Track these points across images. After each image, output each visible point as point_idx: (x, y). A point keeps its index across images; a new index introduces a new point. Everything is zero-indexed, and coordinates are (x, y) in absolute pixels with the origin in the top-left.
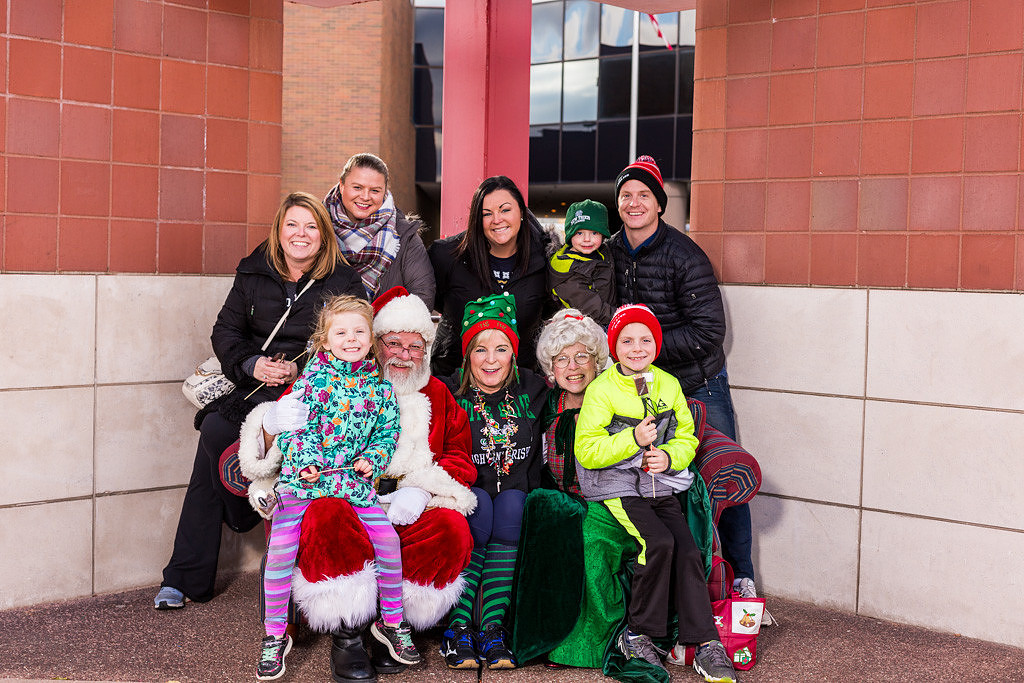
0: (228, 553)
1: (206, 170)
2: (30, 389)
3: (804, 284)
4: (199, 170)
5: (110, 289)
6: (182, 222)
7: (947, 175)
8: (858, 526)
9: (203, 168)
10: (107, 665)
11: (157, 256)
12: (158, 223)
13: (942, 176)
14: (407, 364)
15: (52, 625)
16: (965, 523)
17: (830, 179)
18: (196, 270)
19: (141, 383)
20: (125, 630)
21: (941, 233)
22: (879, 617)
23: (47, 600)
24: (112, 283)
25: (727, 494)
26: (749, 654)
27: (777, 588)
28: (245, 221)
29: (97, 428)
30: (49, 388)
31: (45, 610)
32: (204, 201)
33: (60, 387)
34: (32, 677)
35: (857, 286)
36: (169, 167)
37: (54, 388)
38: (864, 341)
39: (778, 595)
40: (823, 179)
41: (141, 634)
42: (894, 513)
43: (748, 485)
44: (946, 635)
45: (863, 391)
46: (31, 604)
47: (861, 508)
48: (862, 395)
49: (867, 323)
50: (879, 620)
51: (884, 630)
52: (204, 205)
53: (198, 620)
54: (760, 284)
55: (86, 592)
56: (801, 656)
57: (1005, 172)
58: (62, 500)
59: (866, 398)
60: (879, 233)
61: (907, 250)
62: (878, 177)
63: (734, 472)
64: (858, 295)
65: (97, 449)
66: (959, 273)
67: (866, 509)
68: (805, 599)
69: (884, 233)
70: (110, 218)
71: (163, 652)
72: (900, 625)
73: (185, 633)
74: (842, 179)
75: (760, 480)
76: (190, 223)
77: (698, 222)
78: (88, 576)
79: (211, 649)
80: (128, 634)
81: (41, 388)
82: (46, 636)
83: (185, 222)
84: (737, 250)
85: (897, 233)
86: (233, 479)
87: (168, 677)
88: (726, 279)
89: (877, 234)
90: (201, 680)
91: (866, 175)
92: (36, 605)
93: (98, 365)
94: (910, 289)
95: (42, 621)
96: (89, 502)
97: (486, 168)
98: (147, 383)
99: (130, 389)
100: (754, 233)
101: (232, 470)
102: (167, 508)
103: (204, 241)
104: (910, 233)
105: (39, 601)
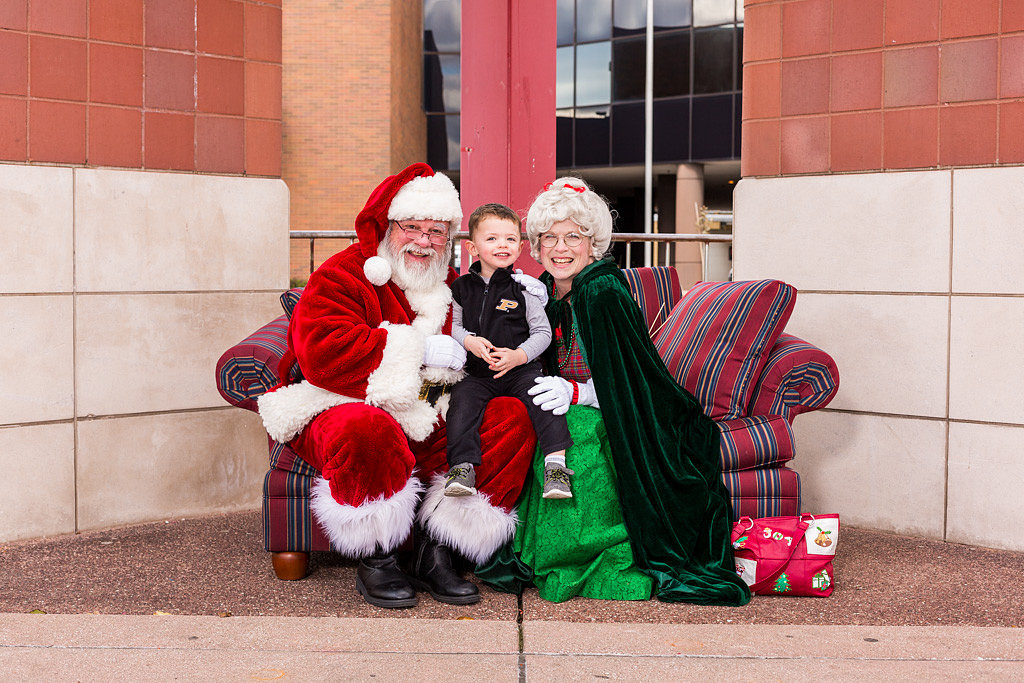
0: (230, 488)
1: (197, 54)
3: (876, 170)
4: (189, 53)
5: (89, 185)
6: (170, 112)
8: (945, 441)
9: (193, 51)
10: (85, 598)
11: (143, 148)
12: (143, 111)
14: (425, 252)
15: (26, 561)
17: (905, 47)
18: (187, 166)
19: (127, 293)
20: (110, 564)
22: (972, 543)
23: (23, 537)
24: (87, 175)
25: (801, 398)
26: (827, 578)
28: (243, 115)
29: (77, 343)
30: (20, 294)
31: (20, 547)
32: (196, 89)
33: (34, 294)
35: (939, 167)
36: (154, 49)
37: (27, 294)
38: (949, 229)
39: (852, 524)
40: (897, 48)
41: (128, 569)
42: (986, 423)
43: (824, 386)
45: (948, 287)
46: (5, 541)
47: (948, 420)
48: (948, 291)
49: (952, 208)
50: (973, 546)
51: (980, 555)
52: (196, 94)
53: (195, 555)
54: (826, 173)
55: (68, 529)
56: (890, 582)
58: (39, 423)
59: (952, 294)
60: (966, 104)
61: (998, 121)
62: (962, 41)
63: (809, 372)
64: (940, 177)
65: (77, 366)
67: (953, 420)
68: (884, 527)
69: (970, 104)
70: (88, 104)
71: (152, 585)
72: (997, 551)
73: (178, 567)
74: (921, 46)
75: (838, 382)
76: (180, 113)
77: (751, 108)
78: (70, 511)
79: (208, 582)
80: (114, 569)
81: (13, 294)
82: (18, 572)
83: (175, 112)
84: (798, 137)
85: (985, 103)
86: (231, 387)
87: (156, 609)
88: (785, 170)
89: (962, 105)
90: (195, 612)
91: (948, 39)
92: (11, 542)
93: (77, 271)
94: (1002, 165)
95: (15, 558)
96: (70, 426)
97: (509, 70)
98: (134, 293)
99: (114, 299)
100: (817, 116)
101: (230, 377)
102: (160, 436)
103: (196, 135)
104: (1001, 102)
105: (14, 538)
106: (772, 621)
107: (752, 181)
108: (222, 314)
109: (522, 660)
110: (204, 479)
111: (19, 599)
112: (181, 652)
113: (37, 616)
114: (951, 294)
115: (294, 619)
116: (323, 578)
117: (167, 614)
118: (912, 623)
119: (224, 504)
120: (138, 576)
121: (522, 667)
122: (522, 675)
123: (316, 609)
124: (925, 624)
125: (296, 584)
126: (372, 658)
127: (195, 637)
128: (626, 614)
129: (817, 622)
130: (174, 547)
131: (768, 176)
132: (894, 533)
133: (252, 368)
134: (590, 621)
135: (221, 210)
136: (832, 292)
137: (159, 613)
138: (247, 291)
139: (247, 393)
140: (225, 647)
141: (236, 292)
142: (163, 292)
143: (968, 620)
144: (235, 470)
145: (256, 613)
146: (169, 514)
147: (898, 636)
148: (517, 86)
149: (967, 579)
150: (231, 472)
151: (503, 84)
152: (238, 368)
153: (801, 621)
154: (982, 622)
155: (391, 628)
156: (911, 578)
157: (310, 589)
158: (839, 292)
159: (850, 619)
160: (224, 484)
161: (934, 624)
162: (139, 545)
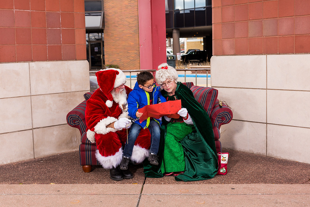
2: (10, 98)
3: (247, 54)
4: (59, 28)
5: (33, 67)
6: (55, 45)
7: (289, 17)
8: (266, 129)
9: (60, 28)
10: (34, 179)
11: (48, 55)
12: (47, 45)
13: (288, 17)
15: (21, 168)
16: (298, 127)
17: (254, 21)
18: (60, 59)
19: (45, 94)
20: (41, 169)
21: (288, 36)
23: (20, 160)
24: (33, 64)
25: (222, 121)
26: (225, 170)
27: (243, 149)
28: (75, 44)
29: (32, 109)
31: (19, 163)
32: (61, 38)
33: (20, 97)
34: (11, 184)
35: (263, 54)
36: (50, 28)
37: (18, 97)
38: (266, 71)
40: (251, 21)
41: (46, 170)
42: (276, 124)
43: (228, 118)
44: (294, 162)
45: (266, 87)
46: (15, 162)
47: (267, 123)
48: (266, 88)
49: (267, 65)
50: (273, 158)
51: (274, 161)
52: (61, 39)
53: (64, 165)
54: (234, 55)
55: (32, 158)
56: (246, 170)
57: (307, 15)
58: (23, 131)
60: (270, 37)
61: (278, 42)
62: (269, 19)
63: (224, 114)
64: (264, 57)
65: (32, 115)
66: (294, 48)
67: (268, 124)
68: (251, 152)
70: (32, 45)
71: (51, 175)
72: (279, 159)
73: (59, 169)
74: (257, 20)
75: (232, 116)
76: (57, 45)
77: (215, 36)
78: (32, 153)
79: (66, 174)
80: (42, 170)
81: (14, 97)
82: (18, 171)
84: (227, 44)
85: (275, 37)
86: (70, 122)
87: (51, 182)
88: (223, 54)
89: (268, 37)
90: (61, 183)
91: (265, 19)
92: (17, 162)
93: (31, 90)
94: (279, 54)
95: (18, 167)
96: (31, 131)
97: (152, 23)
98: (47, 94)
99: (41, 96)
100: (231, 39)
101: (70, 120)
102: (56, 132)
103: (62, 50)
104: (279, 36)
105: (18, 161)
106: (210, 183)
107: (215, 57)
108: (71, 98)
109: (140, 196)
110: (68, 143)
111: (17, 180)
112: (55, 195)
113: (21, 185)
114: (267, 89)
115: (85, 185)
116: (96, 171)
117: (54, 184)
118: (247, 183)
119: (74, 149)
120: (48, 172)
121: (140, 198)
122: (139, 201)
123: (91, 182)
124: (250, 183)
125: (88, 174)
126: (102, 196)
127: (59, 191)
128: (172, 182)
129: (221, 183)
130: (59, 162)
131: (219, 55)
132: (253, 154)
133: (76, 117)
134: (162, 184)
135: (70, 70)
136: (236, 88)
137: (52, 184)
138: (78, 91)
139: (75, 124)
140: (66, 194)
141: (75, 92)
142: (55, 94)
143: (262, 182)
144: (77, 139)
145: (76, 183)
146: (59, 152)
147: (241, 187)
148: (154, 27)
149: (268, 169)
150: (76, 140)
151: (150, 27)
152: (72, 117)
153: (217, 183)
154: (265, 182)
155: (109, 187)
156: (252, 168)
157: (92, 175)
158: (238, 88)
159: (231, 182)
160: (74, 143)
161: (252, 183)
162: (50, 162)
